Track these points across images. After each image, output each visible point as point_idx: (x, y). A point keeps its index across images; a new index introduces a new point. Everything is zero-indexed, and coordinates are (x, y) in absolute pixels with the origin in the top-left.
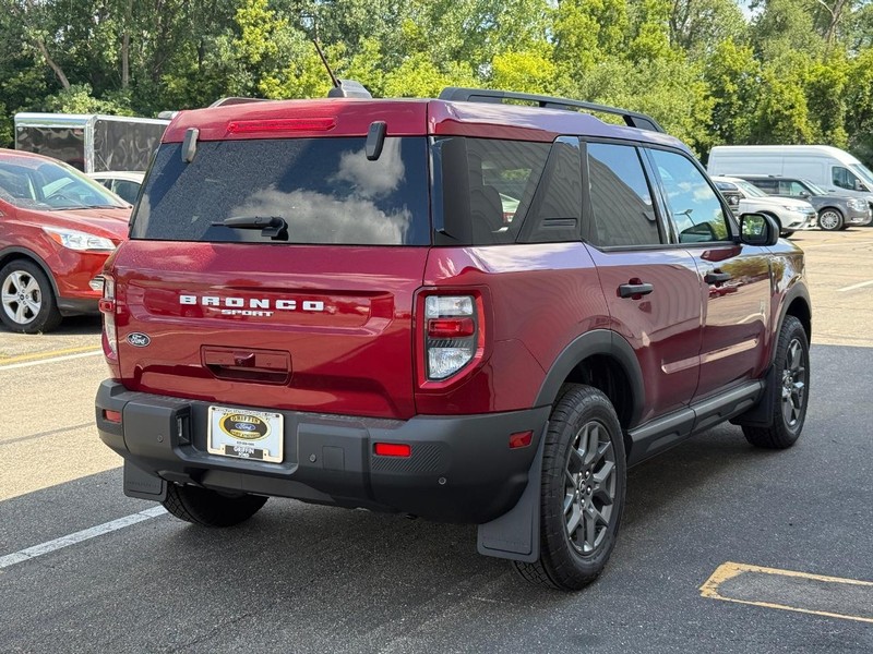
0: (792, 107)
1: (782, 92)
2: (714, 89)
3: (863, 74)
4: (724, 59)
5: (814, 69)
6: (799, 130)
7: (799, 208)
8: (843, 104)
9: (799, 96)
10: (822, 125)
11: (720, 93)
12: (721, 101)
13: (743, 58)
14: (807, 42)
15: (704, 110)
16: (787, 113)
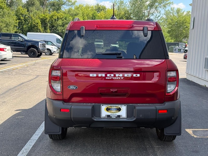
0: (38, 24)
1: (35, 20)
2: (18, 18)
3: (53, 17)
4: (20, 11)
5: (42, 15)
6: (40, 29)
7: (55, 48)
8: (49, 24)
9: (39, 21)
10: (44, 28)
11: (19, 19)
12: (20, 21)
13: (24, 11)
14: (39, 9)
15: (16, 23)
16: (37, 25)
